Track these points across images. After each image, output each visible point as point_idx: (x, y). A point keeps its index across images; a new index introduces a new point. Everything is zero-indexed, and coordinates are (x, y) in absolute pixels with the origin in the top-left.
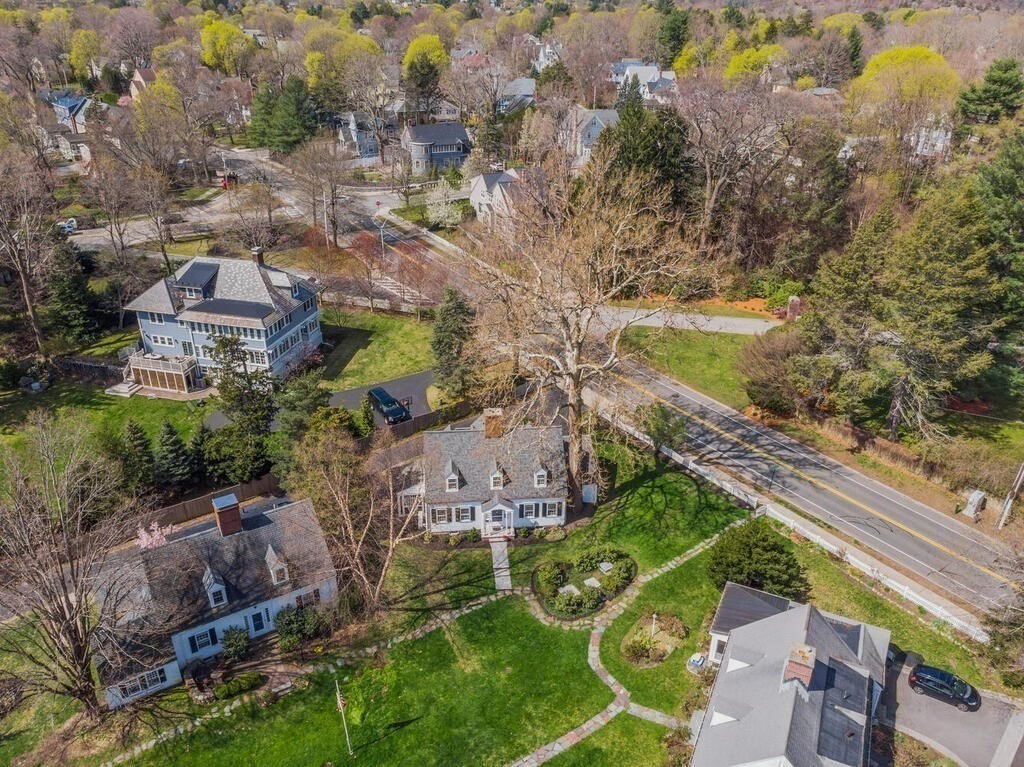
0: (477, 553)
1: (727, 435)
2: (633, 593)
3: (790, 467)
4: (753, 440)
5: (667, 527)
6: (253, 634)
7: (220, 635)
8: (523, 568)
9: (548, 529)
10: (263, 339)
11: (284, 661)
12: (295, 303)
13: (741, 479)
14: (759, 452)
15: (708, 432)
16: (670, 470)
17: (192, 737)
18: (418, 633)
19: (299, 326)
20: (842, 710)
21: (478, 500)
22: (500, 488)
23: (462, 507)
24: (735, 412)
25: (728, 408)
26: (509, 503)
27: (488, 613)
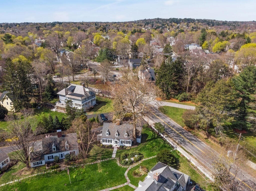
0: (110, 149)
1: (177, 132)
2: (140, 162)
3: (188, 140)
4: (182, 133)
5: (154, 150)
6: (60, 158)
7: (54, 157)
8: (119, 154)
9: (127, 147)
10: (81, 102)
11: (65, 164)
12: (90, 95)
13: (175, 142)
14: (182, 136)
15: (173, 131)
16: (159, 138)
17: (44, 175)
18: (93, 163)
19: (90, 100)
20: (165, 188)
21: (112, 138)
22: (117, 136)
23: (109, 139)
24: (181, 127)
25: (180, 126)
26: (119, 140)
27: (108, 162)
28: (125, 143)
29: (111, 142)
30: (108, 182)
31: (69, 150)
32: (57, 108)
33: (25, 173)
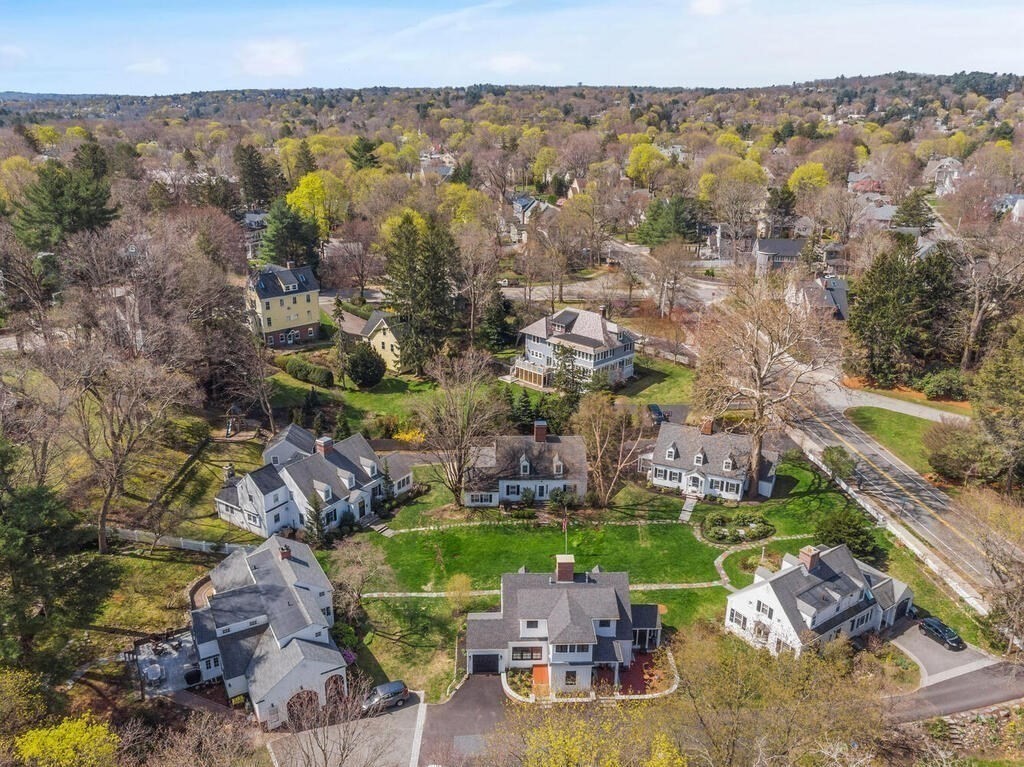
0: (676, 500)
1: (896, 484)
2: (763, 542)
3: (932, 512)
4: (917, 491)
5: (811, 519)
6: (537, 498)
7: (521, 490)
8: (700, 514)
9: (726, 501)
10: (592, 361)
11: (549, 513)
12: (618, 344)
13: (885, 508)
14: (913, 497)
15: (883, 479)
16: (834, 491)
17: (497, 527)
18: (624, 524)
19: (619, 360)
20: (829, 591)
21: (684, 469)
22: (700, 465)
23: (674, 471)
24: (917, 473)
25: (912, 470)
26: (704, 475)
27: (667, 527)
28: (722, 490)
29: (680, 481)
30: (665, 572)
31: (564, 478)
32: (517, 376)
33: (451, 516)
